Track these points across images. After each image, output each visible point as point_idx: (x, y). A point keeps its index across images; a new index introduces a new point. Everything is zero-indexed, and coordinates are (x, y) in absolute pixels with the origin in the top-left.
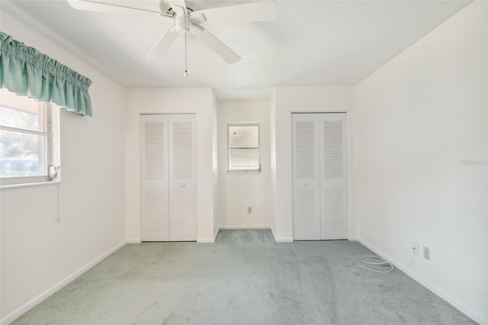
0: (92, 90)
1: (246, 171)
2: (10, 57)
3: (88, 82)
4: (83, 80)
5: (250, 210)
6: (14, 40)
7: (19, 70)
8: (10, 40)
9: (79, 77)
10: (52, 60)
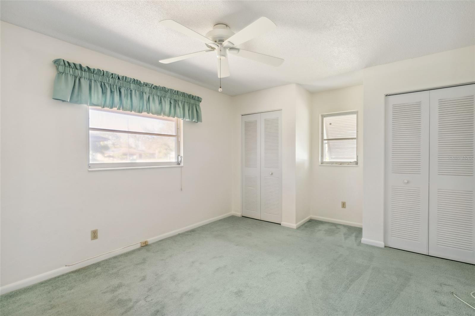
0: (201, 105)
1: (341, 163)
2: (153, 96)
3: (199, 99)
4: (196, 99)
5: (344, 205)
6: (154, 86)
7: (157, 102)
8: (153, 86)
9: (193, 97)
10: (175, 91)
